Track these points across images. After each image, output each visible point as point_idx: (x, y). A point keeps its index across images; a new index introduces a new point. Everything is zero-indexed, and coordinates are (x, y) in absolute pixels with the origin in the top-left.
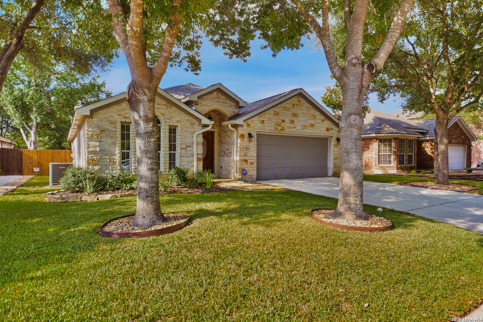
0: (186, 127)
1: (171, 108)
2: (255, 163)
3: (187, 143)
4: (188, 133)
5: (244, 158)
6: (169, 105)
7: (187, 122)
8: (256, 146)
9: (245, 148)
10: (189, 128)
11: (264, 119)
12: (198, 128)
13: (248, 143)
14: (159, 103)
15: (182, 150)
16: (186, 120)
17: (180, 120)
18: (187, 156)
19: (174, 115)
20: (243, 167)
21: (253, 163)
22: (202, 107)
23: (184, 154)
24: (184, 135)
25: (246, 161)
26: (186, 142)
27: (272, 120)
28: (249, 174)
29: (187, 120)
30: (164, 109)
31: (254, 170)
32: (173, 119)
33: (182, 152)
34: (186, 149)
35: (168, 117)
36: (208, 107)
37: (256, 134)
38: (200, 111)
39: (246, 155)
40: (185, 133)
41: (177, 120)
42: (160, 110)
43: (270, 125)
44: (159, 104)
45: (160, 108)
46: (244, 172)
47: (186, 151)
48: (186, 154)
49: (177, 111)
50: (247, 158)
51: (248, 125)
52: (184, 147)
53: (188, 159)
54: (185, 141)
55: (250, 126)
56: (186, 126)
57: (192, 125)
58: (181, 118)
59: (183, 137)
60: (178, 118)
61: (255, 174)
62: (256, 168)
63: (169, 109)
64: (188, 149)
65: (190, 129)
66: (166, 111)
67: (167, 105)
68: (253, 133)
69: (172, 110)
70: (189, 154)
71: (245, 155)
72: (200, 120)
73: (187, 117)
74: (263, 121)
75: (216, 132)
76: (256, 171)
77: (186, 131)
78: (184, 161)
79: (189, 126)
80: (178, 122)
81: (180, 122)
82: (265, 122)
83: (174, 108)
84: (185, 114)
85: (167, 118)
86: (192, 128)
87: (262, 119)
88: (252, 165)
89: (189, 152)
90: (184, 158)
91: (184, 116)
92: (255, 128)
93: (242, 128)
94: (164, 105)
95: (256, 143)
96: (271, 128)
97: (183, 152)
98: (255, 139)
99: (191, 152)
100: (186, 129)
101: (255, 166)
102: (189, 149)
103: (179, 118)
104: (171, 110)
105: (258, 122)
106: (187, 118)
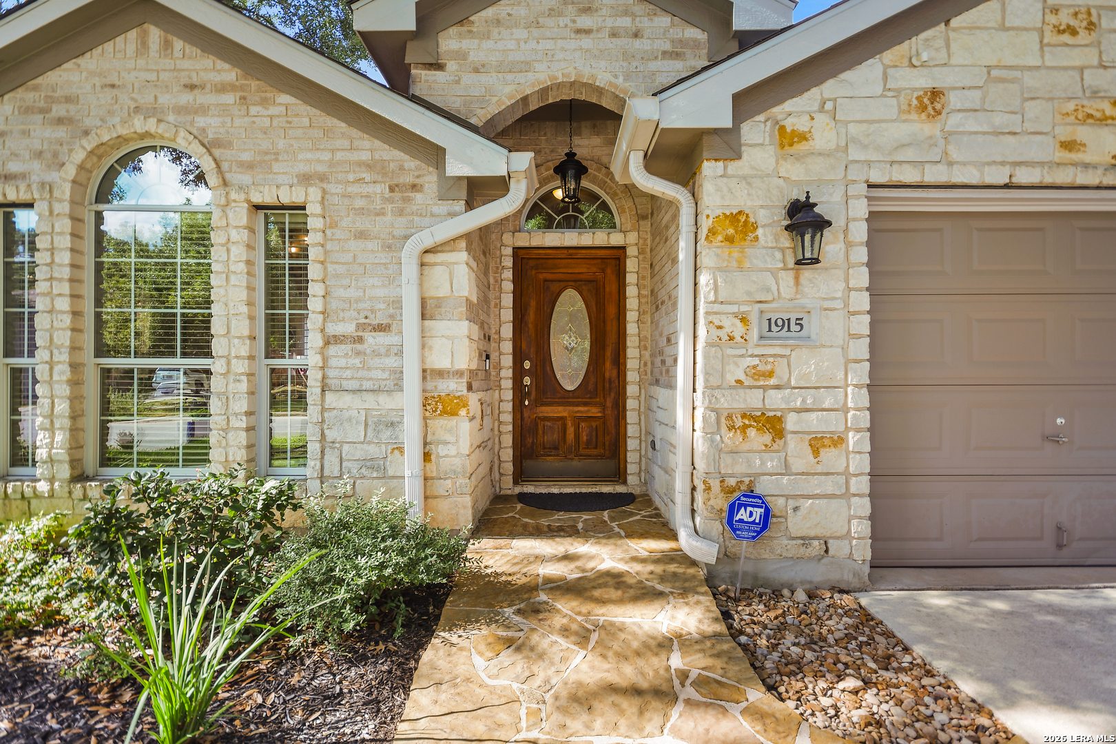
0: (361, 211)
1: (264, 102)
2: (858, 441)
3: (367, 305)
4: (371, 245)
5: (753, 400)
6: (254, 84)
7: (367, 177)
8: (863, 301)
9: (754, 318)
10: (381, 213)
11: (942, 79)
12: (443, 208)
13: (787, 278)
14: (195, 80)
15: (333, 350)
16: (360, 164)
17: (321, 168)
18: (367, 385)
19: (281, 144)
20: (737, 469)
21: (838, 441)
22: (468, 79)
23: (348, 373)
24: (348, 257)
25: (773, 425)
26: (358, 301)
27: (1029, 80)
28: (797, 524)
29: (369, 166)
30: (224, 110)
31: (847, 495)
32: (276, 167)
33: (333, 362)
34: (360, 340)
35: (246, 157)
36: (510, 77)
37: (861, 209)
38: (454, 104)
39: (770, 374)
40: (354, 245)
41: (303, 168)
42: (201, 121)
43: (999, 120)
44: (192, 87)
45: (203, 110)
46: (742, 515)
47: (358, 353)
48: (360, 374)
49: (305, 113)
50: (775, 401)
51: (788, 139)
52: (348, 328)
53: (370, 401)
54: (352, 293)
55: (802, 147)
56: (359, 203)
57: (397, 195)
58: (326, 156)
59: (340, 269)
60: (309, 156)
61: (861, 527)
62: (862, 484)
63: (254, 110)
64: (373, 340)
65: (389, 218)
66: (237, 122)
67: (242, 88)
68: (837, 197)
69: (274, 110)
70: (379, 374)
71: (761, 376)
72: (435, 154)
73: (370, 147)
74: (935, 94)
75: (632, 251)
76: (863, 506)
77: (361, 235)
78: (346, 414)
79: (378, 204)
80: (306, 179)
81: (323, 178)
82: (954, 100)
83: (285, 98)
84: (355, 132)
85: (241, 164)
86: (401, 213)
87: (922, 81)
88: (828, 455)
89: (376, 362)
90: (346, 400)
91: (346, 143)
92: (855, 154)
93: (733, 167)
94: (222, 88)
95: (862, 278)
96: (1011, 148)
97: (342, 362)
98: (849, 245)
99: (391, 362)
100: (362, 223)
101: (861, 463)
102: (382, 339)
103: (318, 155)
104: (265, 113)
105: (890, 107)
106: (365, 156)
